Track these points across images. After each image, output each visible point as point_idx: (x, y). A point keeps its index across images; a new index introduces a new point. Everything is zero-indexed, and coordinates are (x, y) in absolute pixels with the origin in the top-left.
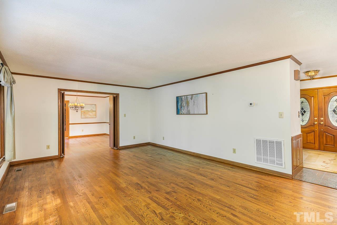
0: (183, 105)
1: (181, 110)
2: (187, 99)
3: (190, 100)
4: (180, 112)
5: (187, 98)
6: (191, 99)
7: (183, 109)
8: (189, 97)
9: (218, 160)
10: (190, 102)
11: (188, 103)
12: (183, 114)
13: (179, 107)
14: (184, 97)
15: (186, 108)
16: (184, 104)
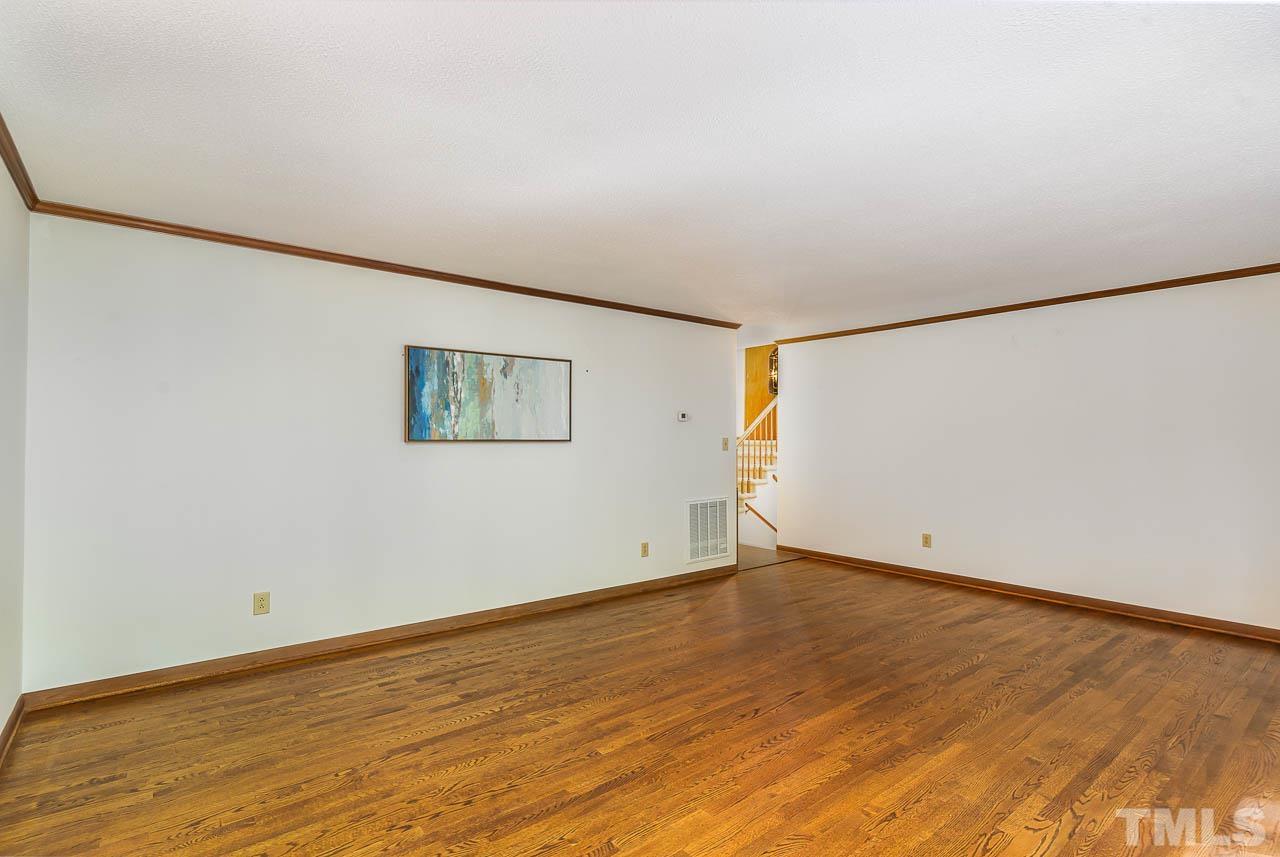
0: (452, 394)
1: (441, 421)
2: (481, 373)
3: (498, 377)
4: (436, 431)
5: (480, 365)
6: (505, 372)
7: (457, 417)
8: (494, 365)
9: (602, 597)
10: (497, 385)
11: (483, 390)
12: (455, 441)
13: (427, 402)
14: (463, 357)
15: (471, 410)
16: (463, 388)
